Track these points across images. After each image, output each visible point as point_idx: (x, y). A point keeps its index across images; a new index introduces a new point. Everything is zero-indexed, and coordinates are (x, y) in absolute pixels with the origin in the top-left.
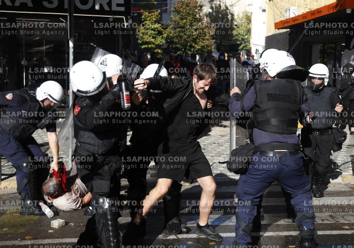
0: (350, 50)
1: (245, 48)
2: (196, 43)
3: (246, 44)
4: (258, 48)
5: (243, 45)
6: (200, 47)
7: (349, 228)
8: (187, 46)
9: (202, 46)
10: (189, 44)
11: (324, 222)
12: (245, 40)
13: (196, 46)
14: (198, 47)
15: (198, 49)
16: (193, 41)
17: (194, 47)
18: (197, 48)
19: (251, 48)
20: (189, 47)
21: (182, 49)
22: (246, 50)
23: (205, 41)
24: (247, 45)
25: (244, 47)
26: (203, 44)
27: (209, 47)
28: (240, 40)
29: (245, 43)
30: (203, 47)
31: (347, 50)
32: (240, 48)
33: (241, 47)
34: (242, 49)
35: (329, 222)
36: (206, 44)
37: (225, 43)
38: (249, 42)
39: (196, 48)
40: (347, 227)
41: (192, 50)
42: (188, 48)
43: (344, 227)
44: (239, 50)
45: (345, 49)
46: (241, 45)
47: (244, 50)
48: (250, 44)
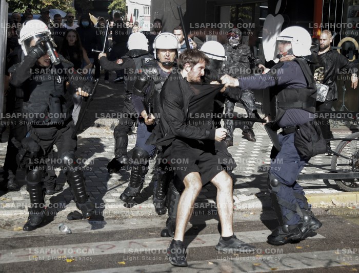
0: (275, 15)
1: (118, 7)
4: (137, 7)
5: (115, 2)
8: (30, 0)
9: (53, 2)
13: (44, 1)
19: (127, 7)
21: (21, 4)
22: (119, 9)
24: (120, 3)
25: (115, 5)
27: (64, 4)
31: (270, 16)
32: (109, 7)
33: (112, 5)
34: (114, 8)
39: (44, 4)
41: (38, 7)
44: (109, 10)
45: (268, 14)
46: (112, 2)
47: (117, 10)
48: (125, 1)
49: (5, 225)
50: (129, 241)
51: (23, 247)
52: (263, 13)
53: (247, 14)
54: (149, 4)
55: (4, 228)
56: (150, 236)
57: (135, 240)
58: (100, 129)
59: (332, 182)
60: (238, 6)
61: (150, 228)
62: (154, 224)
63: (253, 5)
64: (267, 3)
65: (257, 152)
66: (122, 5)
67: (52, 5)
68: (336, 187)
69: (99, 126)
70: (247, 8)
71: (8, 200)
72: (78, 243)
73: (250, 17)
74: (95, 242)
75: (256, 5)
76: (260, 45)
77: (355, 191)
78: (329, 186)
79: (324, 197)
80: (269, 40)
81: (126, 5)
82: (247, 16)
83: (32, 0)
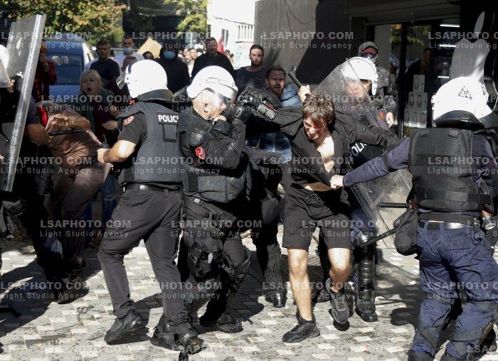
1: (193, 26)
2: (76, 12)
3: (198, 15)
5: (189, 19)
6: (86, 23)
8: (54, 18)
9: (91, 20)
10: (58, 13)
12: (194, 7)
13: (76, 18)
14: (80, 21)
15: (82, 26)
16: (69, 6)
17: (71, 21)
18: (80, 23)
19: (209, 26)
20: (58, 21)
22: (195, 30)
23: (99, 8)
24: (198, 19)
25: (190, 23)
26: (96, 15)
27: (109, 22)
28: (181, 7)
29: (193, 13)
30: (95, 22)
32: (180, 26)
33: (184, 23)
34: (187, 28)
36: (103, 13)
37: (145, 12)
38: (204, 12)
39: (76, 23)
41: (67, 28)
42: (56, 23)
44: (179, 31)
46: (184, 18)
47: (192, 31)
48: (205, 16)
53: (415, 36)
66: (201, 22)
67: (90, 24)
73: (418, 41)
81: (208, 23)
82: (414, 40)
83: (57, 18)
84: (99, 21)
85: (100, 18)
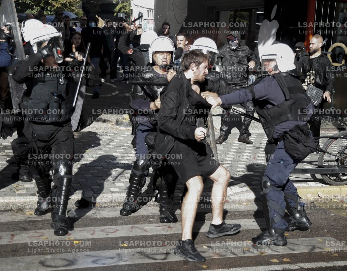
0: (270, 21)
3: (125, 4)
4: (142, 10)
5: (120, 6)
6: (59, 6)
7: (278, 261)
9: (62, 4)
11: (246, 255)
13: (54, 3)
15: (57, 7)
17: (51, 5)
18: (56, 6)
19: (132, 10)
21: (32, 6)
22: (124, 12)
24: (126, 6)
25: (121, 8)
27: (73, 6)
29: (123, 2)
31: (266, 21)
32: (115, 10)
33: (118, 8)
34: (120, 11)
35: (252, 255)
38: (129, 2)
39: (54, 6)
40: (275, 260)
41: (48, 9)
42: (42, 5)
43: (272, 260)
44: (115, 13)
45: (264, 19)
46: (118, 5)
47: (122, 13)
48: (130, 4)
49: (18, 210)
50: (131, 226)
51: (34, 230)
52: (259, 18)
53: (245, 19)
54: (153, 8)
55: (17, 212)
56: (151, 222)
57: (136, 226)
58: (105, 124)
59: (318, 176)
60: (236, 11)
61: (150, 215)
62: (154, 212)
63: (250, 11)
64: (263, 9)
65: (251, 148)
66: (127, 8)
67: (62, 7)
68: (322, 181)
69: (104, 121)
70: (245, 13)
71: (20, 187)
72: (85, 227)
74: (100, 226)
75: (253, 11)
76: (255, 48)
77: (340, 185)
78: (316, 180)
79: (311, 190)
80: (264, 44)
81: (131, 8)
83: (43, 2)
84: (67, 5)
85: (67, 3)
